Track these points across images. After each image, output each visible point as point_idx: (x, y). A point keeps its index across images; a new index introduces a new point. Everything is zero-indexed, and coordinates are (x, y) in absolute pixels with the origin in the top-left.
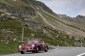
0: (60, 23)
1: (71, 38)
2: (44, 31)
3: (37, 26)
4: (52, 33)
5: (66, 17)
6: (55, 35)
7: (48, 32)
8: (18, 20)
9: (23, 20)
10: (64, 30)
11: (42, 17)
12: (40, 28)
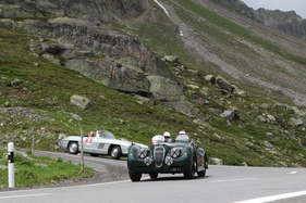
0: (262, 51)
1: (299, 122)
2: (156, 84)
3: (118, 57)
4: (197, 95)
5: (295, 21)
6: (216, 106)
7: (173, 90)
8: (17, 19)
9: (45, 20)
10: (283, 86)
11: (176, 20)
12: (133, 68)
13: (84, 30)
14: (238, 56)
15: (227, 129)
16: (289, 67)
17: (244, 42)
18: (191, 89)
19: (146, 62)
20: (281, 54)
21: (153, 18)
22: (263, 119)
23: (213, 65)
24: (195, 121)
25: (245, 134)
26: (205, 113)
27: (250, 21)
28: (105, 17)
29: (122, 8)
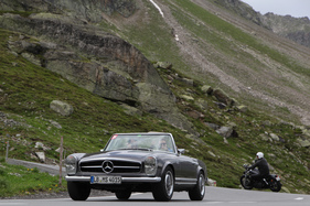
0: (268, 62)
1: (307, 143)
3: (105, 60)
6: (212, 120)
7: (165, 100)
9: (27, 15)
10: (290, 102)
11: (172, 22)
12: (120, 73)
13: (69, 29)
14: (240, 65)
15: (223, 147)
16: (297, 80)
17: (248, 50)
18: (184, 100)
19: (136, 67)
20: (289, 66)
21: (146, 19)
22: (264, 138)
23: (211, 74)
24: (188, 136)
25: (243, 154)
26: (199, 128)
27: (256, 27)
28: (92, 16)
29: (112, 6)
